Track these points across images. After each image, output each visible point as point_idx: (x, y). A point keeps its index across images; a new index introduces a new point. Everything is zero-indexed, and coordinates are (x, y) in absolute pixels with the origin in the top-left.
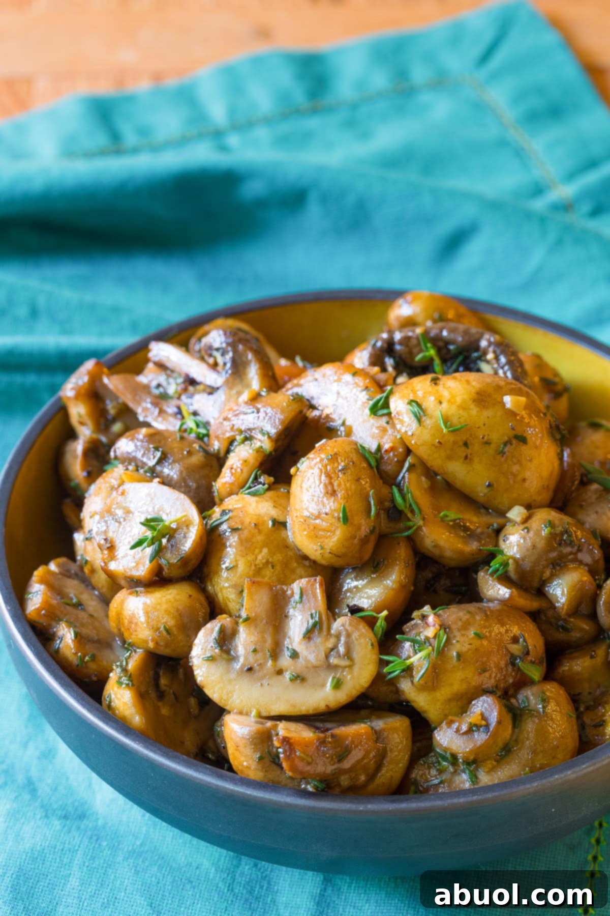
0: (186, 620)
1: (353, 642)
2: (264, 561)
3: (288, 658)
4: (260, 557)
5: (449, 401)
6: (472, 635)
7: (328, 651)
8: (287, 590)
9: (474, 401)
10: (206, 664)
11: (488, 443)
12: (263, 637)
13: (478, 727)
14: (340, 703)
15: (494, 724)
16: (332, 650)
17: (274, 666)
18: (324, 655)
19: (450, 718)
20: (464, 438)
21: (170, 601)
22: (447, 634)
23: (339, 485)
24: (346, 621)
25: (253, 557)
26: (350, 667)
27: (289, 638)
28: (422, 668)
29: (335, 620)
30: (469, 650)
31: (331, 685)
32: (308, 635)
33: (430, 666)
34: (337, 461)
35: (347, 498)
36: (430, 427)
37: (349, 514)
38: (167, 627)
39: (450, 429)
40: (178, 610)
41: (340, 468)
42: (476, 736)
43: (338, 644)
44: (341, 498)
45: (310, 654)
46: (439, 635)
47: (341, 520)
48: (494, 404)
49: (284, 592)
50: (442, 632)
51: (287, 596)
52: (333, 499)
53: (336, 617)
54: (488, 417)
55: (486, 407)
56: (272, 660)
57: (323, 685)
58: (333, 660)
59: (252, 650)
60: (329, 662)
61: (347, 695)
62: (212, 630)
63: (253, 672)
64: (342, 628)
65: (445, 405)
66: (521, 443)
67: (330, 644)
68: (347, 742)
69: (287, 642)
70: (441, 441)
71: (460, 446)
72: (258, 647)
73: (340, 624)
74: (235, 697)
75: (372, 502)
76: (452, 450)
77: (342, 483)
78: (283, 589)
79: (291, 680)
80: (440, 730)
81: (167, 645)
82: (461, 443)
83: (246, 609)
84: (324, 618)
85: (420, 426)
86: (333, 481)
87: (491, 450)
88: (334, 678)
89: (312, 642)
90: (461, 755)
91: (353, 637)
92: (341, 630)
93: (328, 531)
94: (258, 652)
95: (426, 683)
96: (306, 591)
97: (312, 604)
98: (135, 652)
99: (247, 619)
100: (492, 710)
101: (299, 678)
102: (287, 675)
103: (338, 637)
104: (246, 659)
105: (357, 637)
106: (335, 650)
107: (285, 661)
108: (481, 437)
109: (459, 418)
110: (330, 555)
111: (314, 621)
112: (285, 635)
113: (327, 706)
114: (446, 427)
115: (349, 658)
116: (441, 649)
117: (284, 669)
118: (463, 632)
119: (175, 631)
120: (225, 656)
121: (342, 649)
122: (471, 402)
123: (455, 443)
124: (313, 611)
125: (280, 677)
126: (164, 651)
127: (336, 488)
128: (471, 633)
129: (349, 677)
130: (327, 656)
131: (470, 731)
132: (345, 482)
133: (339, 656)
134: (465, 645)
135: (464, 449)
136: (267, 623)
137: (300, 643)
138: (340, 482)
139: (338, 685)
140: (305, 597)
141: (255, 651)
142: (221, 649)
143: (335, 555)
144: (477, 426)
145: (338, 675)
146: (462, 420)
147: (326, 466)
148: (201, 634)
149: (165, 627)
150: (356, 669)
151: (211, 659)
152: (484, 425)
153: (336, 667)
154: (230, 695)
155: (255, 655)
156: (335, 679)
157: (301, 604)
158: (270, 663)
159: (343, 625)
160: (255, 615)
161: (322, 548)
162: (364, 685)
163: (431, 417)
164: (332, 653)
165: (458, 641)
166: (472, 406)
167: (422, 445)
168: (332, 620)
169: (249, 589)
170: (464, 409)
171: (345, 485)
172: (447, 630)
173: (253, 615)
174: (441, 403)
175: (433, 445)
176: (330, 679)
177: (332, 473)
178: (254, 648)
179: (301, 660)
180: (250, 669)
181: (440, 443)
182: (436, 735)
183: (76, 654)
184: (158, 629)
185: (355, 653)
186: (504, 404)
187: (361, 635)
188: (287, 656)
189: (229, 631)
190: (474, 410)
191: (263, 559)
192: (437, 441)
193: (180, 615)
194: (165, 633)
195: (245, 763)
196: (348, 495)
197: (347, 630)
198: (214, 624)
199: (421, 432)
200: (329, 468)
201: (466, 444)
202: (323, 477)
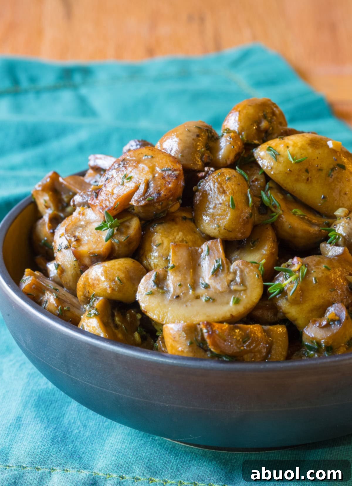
0: (131, 274)
1: (245, 275)
2: (181, 239)
3: (203, 288)
4: (177, 237)
5: (293, 146)
6: (324, 268)
7: (229, 282)
8: (198, 249)
9: (309, 144)
10: (148, 298)
11: (320, 170)
12: (185, 277)
13: (333, 321)
14: (239, 313)
15: (344, 318)
16: (232, 281)
17: (194, 294)
18: (226, 284)
19: (314, 319)
20: (306, 167)
21: (121, 264)
22: (307, 268)
23: (227, 187)
24: (239, 263)
25: (174, 237)
26: (245, 290)
27: (202, 277)
28: (292, 288)
29: (232, 264)
30: (322, 276)
31: (233, 302)
32: (216, 273)
33: (298, 286)
34: (224, 176)
35: (233, 193)
36: (283, 162)
37: (235, 203)
38: (120, 278)
39: (296, 161)
40: (126, 268)
41: (227, 178)
42: (333, 327)
43: (235, 278)
44: (229, 194)
45: (217, 285)
46: (302, 268)
47: (231, 206)
48: (322, 146)
49: (197, 251)
50: (303, 267)
51: (199, 252)
52: (224, 195)
53: (232, 262)
54: (319, 153)
55: (317, 148)
56: (192, 290)
57: (228, 303)
58: (233, 287)
59: (178, 285)
60: (230, 288)
61: (244, 307)
62: (151, 277)
63: (180, 298)
64: (237, 267)
65: (291, 148)
66: (342, 169)
67: (230, 277)
68: (248, 331)
69: (201, 281)
70: (291, 169)
71: (303, 172)
72: (182, 283)
73: (236, 265)
74: (169, 315)
75: (249, 196)
76: (298, 175)
77: (229, 186)
78: (196, 249)
79: (206, 301)
80: (308, 328)
81: (120, 291)
82: (304, 170)
83: (172, 261)
84: (225, 262)
85: (277, 161)
86: (223, 185)
87: (323, 174)
88: (234, 298)
89: (218, 278)
90: (323, 341)
91: (245, 272)
92: (237, 269)
93: (222, 215)
94: (182, 286)
95: (296, 298)
96: (211, 247)
97: (216, 255)
98: (98, 299)
99: (173, 267)
100: (342, 311)
101: (211, 300)
102: (203, 299)
103: (235, 273)
104: (174, 290)
105: (248, 272)
106: (234, 281)
107: (201, 290)
108: (316, 166)
109: (301, 155)
110: (225, 231)
111: (218, 264)
112: (199, 277)
113: (231, 315)
114: (293, 160)
115: (243, 285)
116: (304, 276)
117: (200, 295)
118: (317, 267)
119: (125, 280)
120: (161, 291)
121: (238, 279)
122: (307, 145)
123: (300, 170)
124: (217, 259)
125: (198, 300)
126: (118, 296)
127: (225, 189)
128: (323, 267)
129: (244, 297)
130: (229, 285)
131: (328, 325)
132: (230, 185)
133: (237, 284)
134: (320, 273)
135: (305, 174)
136: (187, 269)
137: (210, 279)
138: (228, 186)
139: (237, 302)
140: (211, 251)
141: (180, 285)
142: (158, 287)
143: (227, 230)
144: (313, 158)
145: (237, 296)
146: (303, 156)
147: (217, 179)
148: (143, 280)
149: (118, 278)
150: (249, 292)
151: (151, 294)
152: (317, 158)
153: (236, 291)
154: (165, 314)
155: (181, 288)
156: (236, 298)
157: (209, 256)
158: (191, 292)
159: (238, 265)
160: (179, 264)
161: (219, 227)
162: (255, 300)
163: (283, 156)
164: (232, 283)
165: (314, 272)
166: (308, 147)
167: (279, 174)
168: (230, 264)
169: (173, 249)
170: (304, 149)
171: (231, 187)
172: (307, 266)
173: (178, 264)
174: (288, 147)
175: (286, 173)
176: (232, 298)
177: (222, 181)
178: (179, 283)
179: (212, 290)
180: (178, 297)
181: (290, 171)
182: (305, 331)
183: (57, 307)
184: (114, 280)
185: (247, 281)
186: (328, 147)
187: (251, 271)
188: (201, 288)
189: (161, 277)
190: (310, 150)
191: (180, 238)
192: (288, 170)
193: (128, 271)
194: (118, 282)
195: (180, 349)
196: (234, 192)
197: (240, 268)
198: (152, 273)
199: (278, 166)
200: (219, 180)
201: (307, 171)
202: (216, 184)
